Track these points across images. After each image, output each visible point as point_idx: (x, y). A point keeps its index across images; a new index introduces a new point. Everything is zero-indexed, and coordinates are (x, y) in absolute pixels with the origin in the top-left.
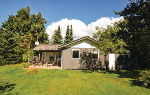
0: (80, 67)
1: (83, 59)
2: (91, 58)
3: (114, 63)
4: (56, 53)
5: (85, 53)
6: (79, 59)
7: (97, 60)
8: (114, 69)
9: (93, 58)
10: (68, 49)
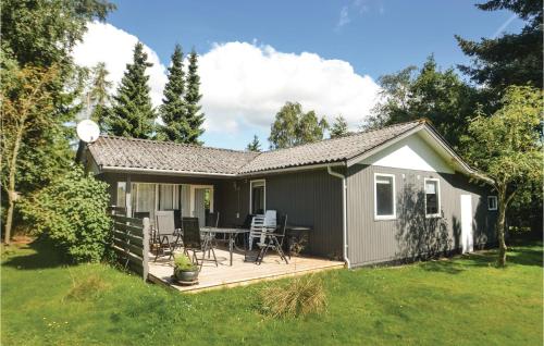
0: (398, 251)
1: (404, 217)
2: (422, 213)
3: (471, 228)
4: (193, 187)
5: (410, 189)
6: (394, 216)
7: (437, 219)
8: (471, 250)
9: (428, 213)
10: (362, 172)
